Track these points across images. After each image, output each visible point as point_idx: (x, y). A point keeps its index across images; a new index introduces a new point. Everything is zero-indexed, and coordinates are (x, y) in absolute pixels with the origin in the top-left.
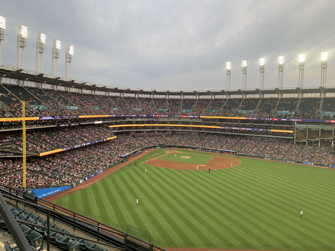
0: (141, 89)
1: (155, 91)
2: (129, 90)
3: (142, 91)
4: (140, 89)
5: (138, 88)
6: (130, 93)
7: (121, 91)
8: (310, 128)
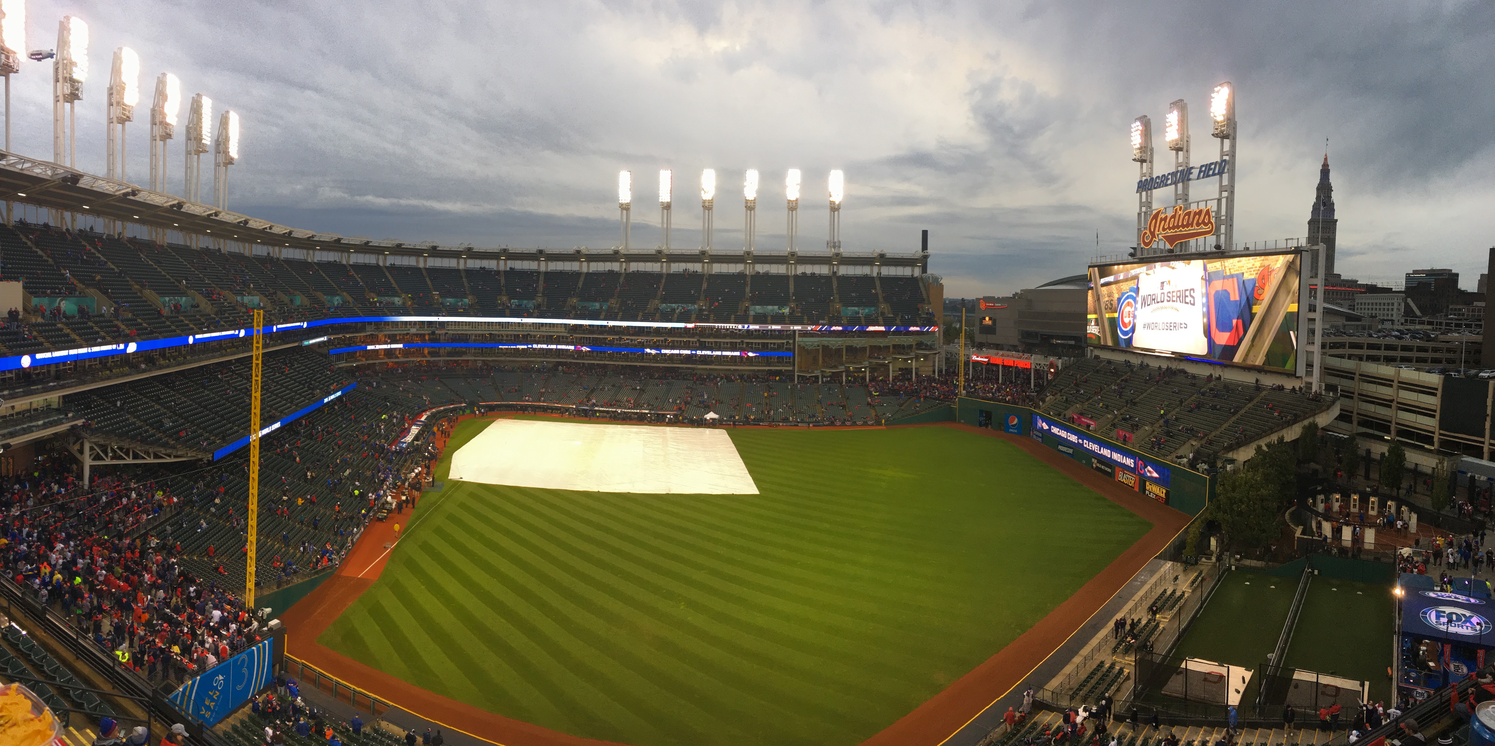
0: (433, 242)
1: (470, 249)
2: (399, 246)
3: (434, 248)
4: (432, 245)
5: (425, 242)
6: (403, 255)
7: (379, 250)
8: (826, 343)
